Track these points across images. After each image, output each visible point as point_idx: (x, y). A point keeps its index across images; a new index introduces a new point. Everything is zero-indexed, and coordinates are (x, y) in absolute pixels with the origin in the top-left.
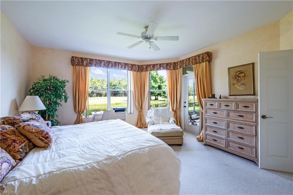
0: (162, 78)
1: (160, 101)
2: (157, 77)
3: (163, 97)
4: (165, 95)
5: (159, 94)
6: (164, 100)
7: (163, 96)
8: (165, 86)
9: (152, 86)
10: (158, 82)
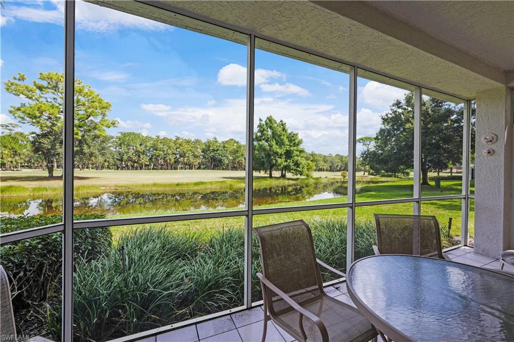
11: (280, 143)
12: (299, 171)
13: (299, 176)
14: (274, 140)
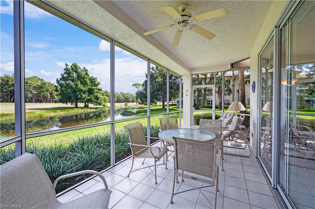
0: (93, 80)
1: (91, 108)
2: (87, 78)
3: (94, 104)
4: (98, 101)
5: (90, 101)
6: (97, 108)
7: (95, 102)
8: (97, 91)
9: (79, 89)
10: (87, 85)
11: (84, 83)
12: (98, 103)
13: (98, 106)
14: (79, 81)
